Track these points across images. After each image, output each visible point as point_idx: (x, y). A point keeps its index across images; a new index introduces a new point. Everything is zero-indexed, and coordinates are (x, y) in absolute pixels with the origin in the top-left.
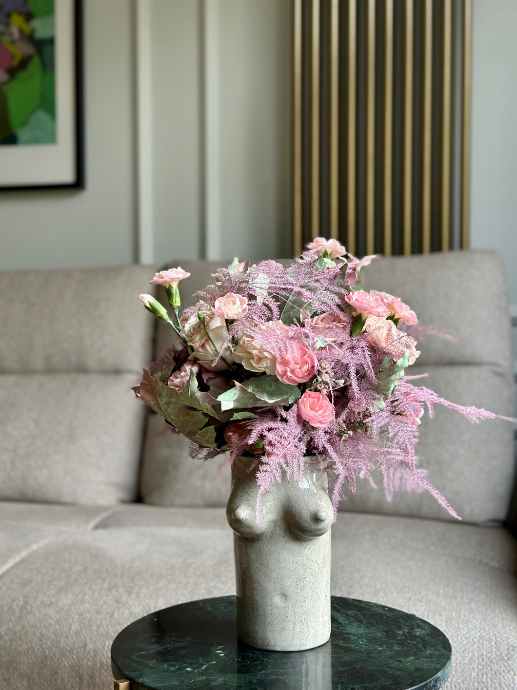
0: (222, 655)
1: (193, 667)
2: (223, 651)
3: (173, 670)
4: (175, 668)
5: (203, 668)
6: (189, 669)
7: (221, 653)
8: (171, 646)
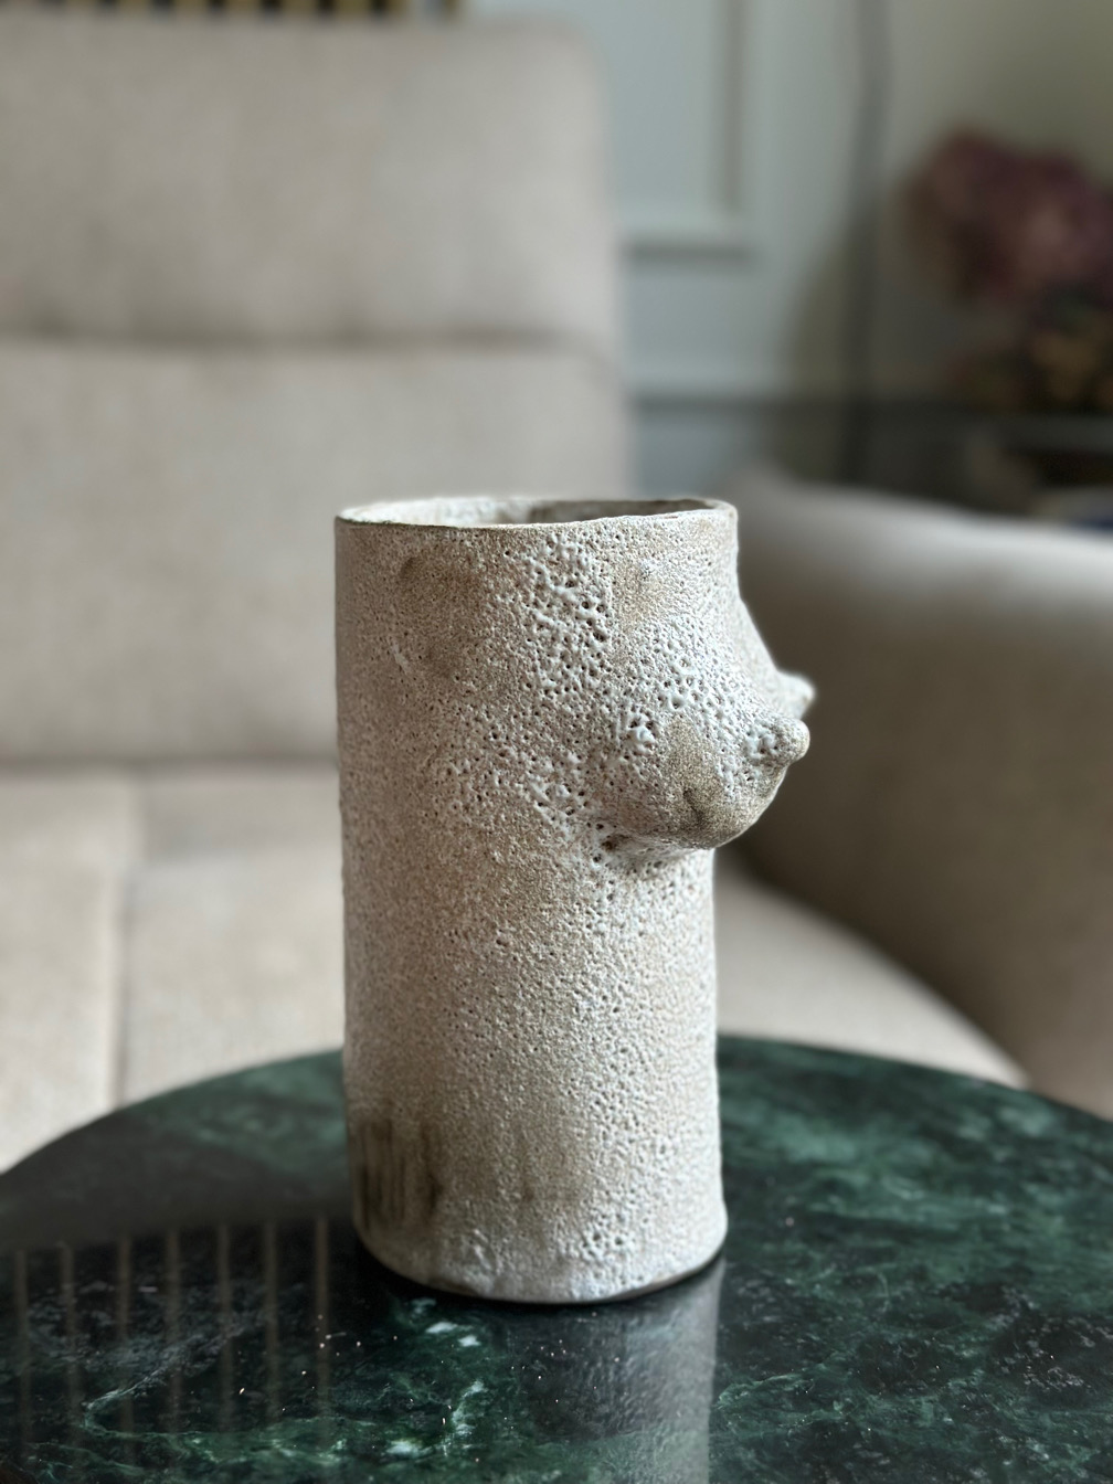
0: (469, 1341)
1: (411, 1434)
2: (450, 1319)
3: (343, 1466)
4: (336, 1452)
5: (461, 1426)
6: (403, 1447)
7: (464, 1334)
8: (210, 1336)
